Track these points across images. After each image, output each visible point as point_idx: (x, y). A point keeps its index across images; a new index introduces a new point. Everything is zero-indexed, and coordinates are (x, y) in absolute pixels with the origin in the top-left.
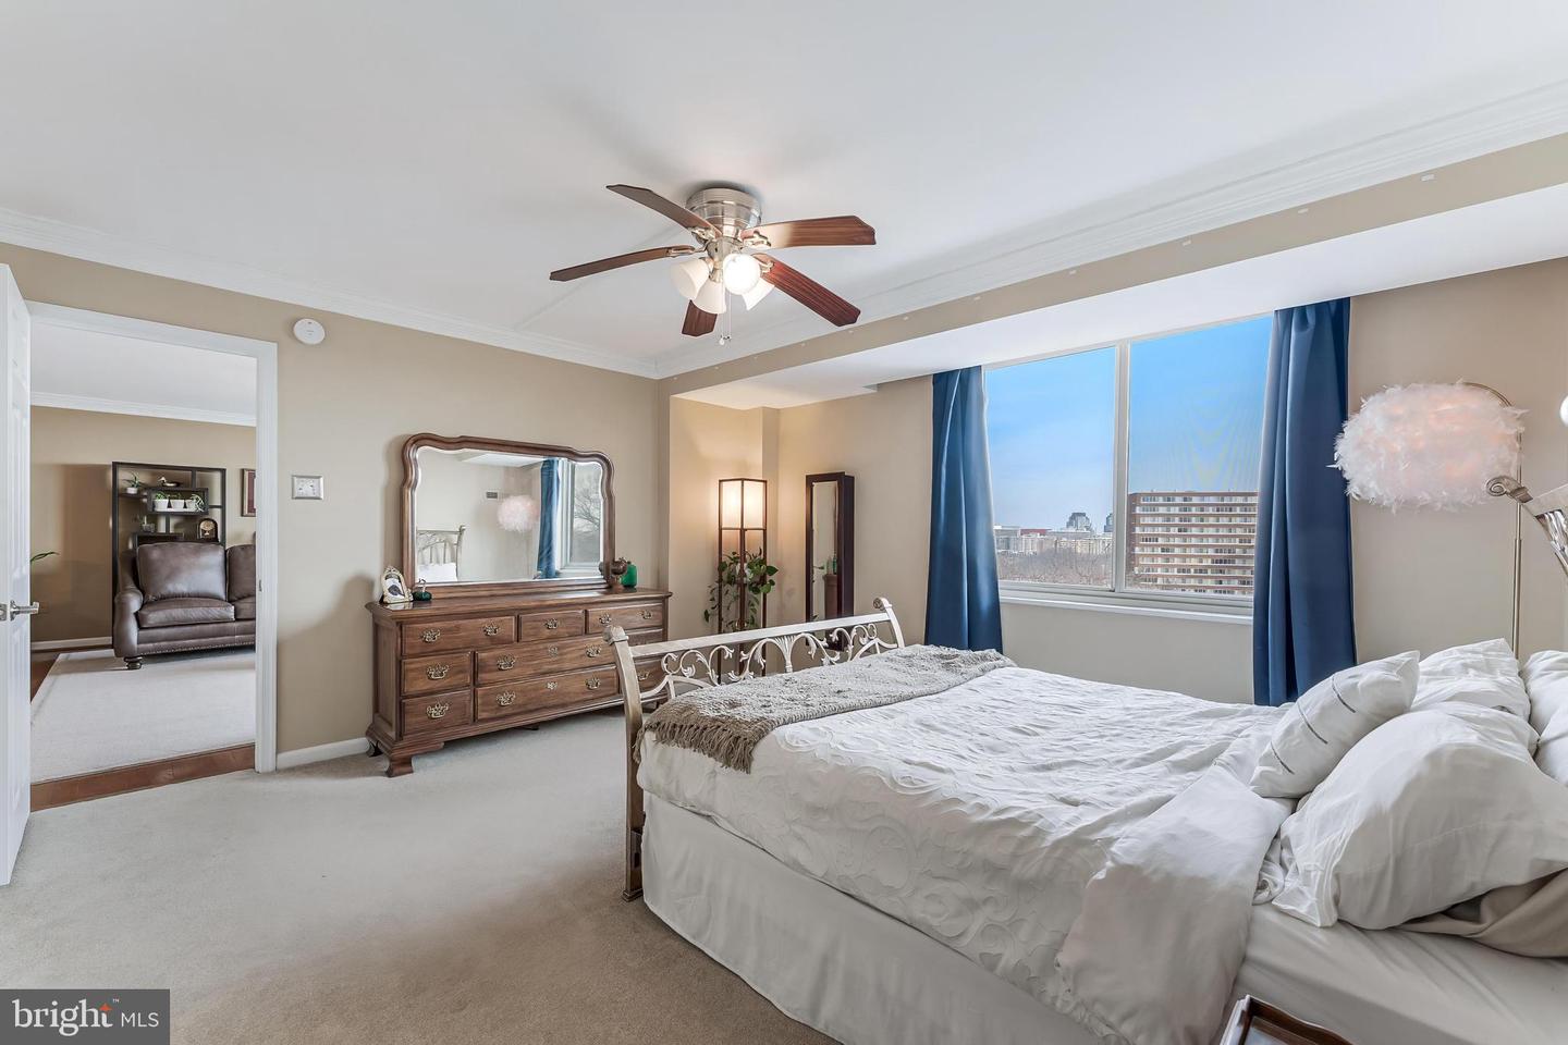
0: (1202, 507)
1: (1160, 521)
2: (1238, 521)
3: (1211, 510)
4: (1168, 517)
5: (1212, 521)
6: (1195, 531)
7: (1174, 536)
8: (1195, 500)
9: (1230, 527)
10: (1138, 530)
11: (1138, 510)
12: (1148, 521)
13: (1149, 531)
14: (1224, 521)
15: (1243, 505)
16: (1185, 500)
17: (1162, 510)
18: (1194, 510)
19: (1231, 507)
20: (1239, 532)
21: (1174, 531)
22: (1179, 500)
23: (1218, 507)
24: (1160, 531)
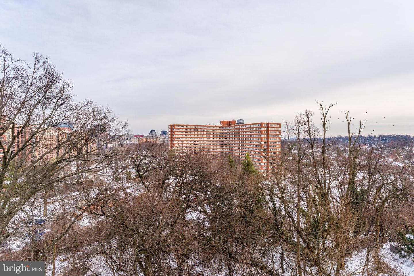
0: (191, 129)
1: (180, 133)
2: (199, 133)
3: (193, 130)
4: (182, 132)
5: (193, 133)
6: (189, 136)
7: (184, 137)
8: (189, 127)
9: (198, 135)
10: (174, 136)
11: (174, 130)
12: (177, 133)
13: (177, 136)
14: (196, 133)
15: (200, 129)
16: (187, 127)
17: (181, 130)
18: (189, 130)
19: (197, 129)
20: (199, 136)
21: (184, 136)
22: (185, 127)
23: (195, 129)
24: (181, 136)
